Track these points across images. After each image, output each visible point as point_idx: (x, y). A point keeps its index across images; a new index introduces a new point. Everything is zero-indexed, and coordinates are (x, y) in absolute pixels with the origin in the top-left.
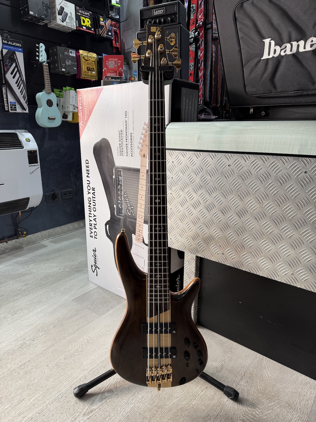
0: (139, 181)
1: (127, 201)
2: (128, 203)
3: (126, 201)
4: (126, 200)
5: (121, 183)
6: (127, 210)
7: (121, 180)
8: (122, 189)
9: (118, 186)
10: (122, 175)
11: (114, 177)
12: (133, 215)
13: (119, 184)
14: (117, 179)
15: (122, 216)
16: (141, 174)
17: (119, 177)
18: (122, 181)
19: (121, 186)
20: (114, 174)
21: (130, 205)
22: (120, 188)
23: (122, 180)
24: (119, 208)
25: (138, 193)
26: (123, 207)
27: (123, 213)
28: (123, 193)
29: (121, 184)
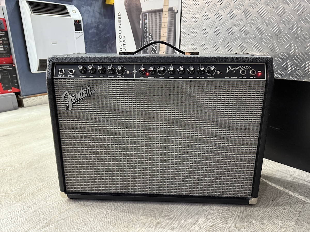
0: (161, 20)
5: (147, 25)
8: (148, 31)
9: (144, 28)
10: (147, 18)
11: (141, 22)
12: (157, 52)
13: (145, 27)
14: (144, 23)
16: (164, 13)
17: (145, 21)
18: (148, 24)
20: (141, 19)
22: (145, 31)
25: (160, 31)
28: (148, 34)
29: (147, 27)
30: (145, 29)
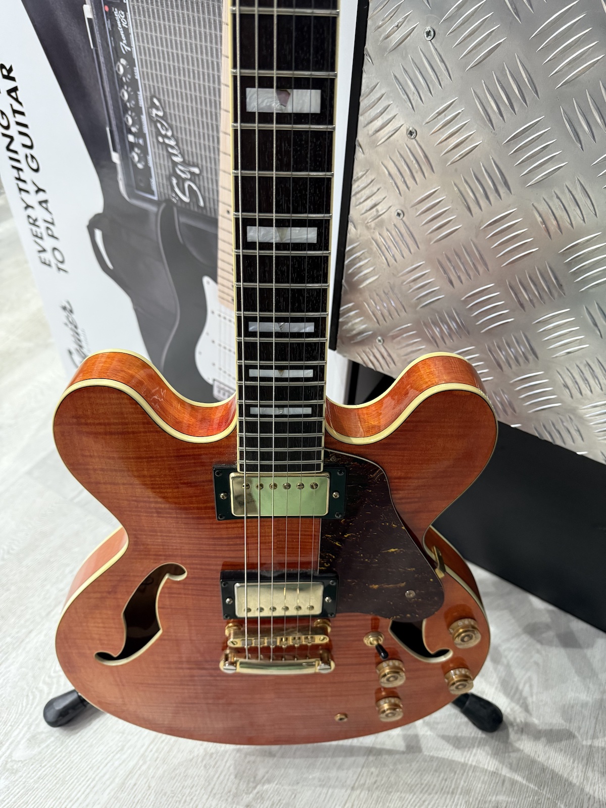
1: (167, 141)
2: (172, 147)
3: (161, 139)
4: (163, 132)
5: (129, 44)
6: (169, 179)
7: (126, 31)
8: (138, 77)
9: (117, 60)
11: (88, 11)
12: (202, 204)
13: (118, 54)
14: (108, 25)
15: (151, 201)
18: (132, 36)
19: (131, 63)
21: (183, 156)
22: (125, 74)
23: (131, 31)
24: (135, 166)
26: (151, 164)
27: (154, 187)
28: (145, 99)
29: (130, 53)
30: (123, 61)
